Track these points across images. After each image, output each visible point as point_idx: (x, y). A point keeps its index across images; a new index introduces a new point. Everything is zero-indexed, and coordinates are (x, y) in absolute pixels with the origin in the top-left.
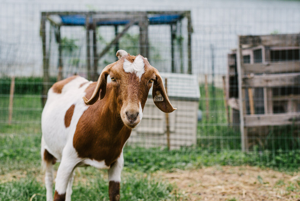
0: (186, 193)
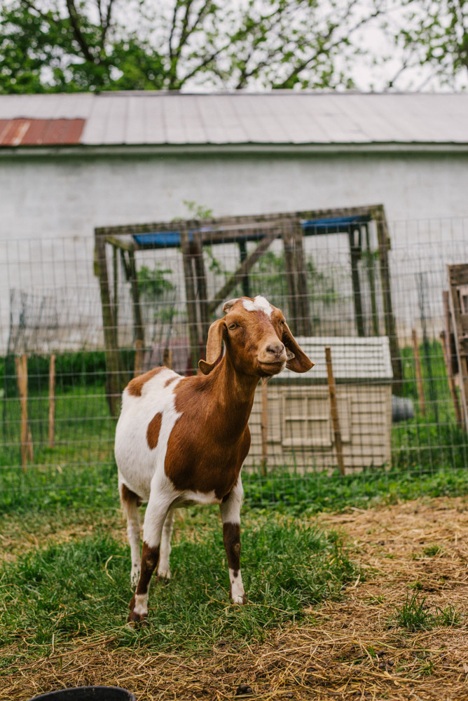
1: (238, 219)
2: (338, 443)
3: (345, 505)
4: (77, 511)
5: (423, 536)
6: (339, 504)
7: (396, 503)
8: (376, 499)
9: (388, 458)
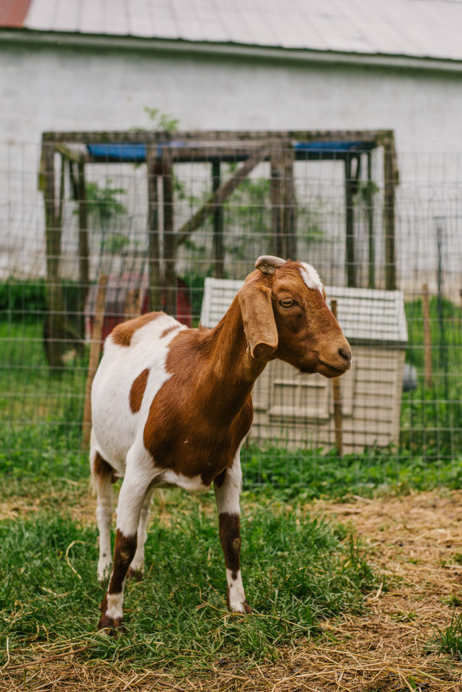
0: (374, 541)
1: (218, 135)
2: (337, 415)
3: (346, 492)
4: (19, 479)
5: (449, 538)
6: (340, 491)
7: (408, 494)
8: (383, 487)
9: (395, 438)
